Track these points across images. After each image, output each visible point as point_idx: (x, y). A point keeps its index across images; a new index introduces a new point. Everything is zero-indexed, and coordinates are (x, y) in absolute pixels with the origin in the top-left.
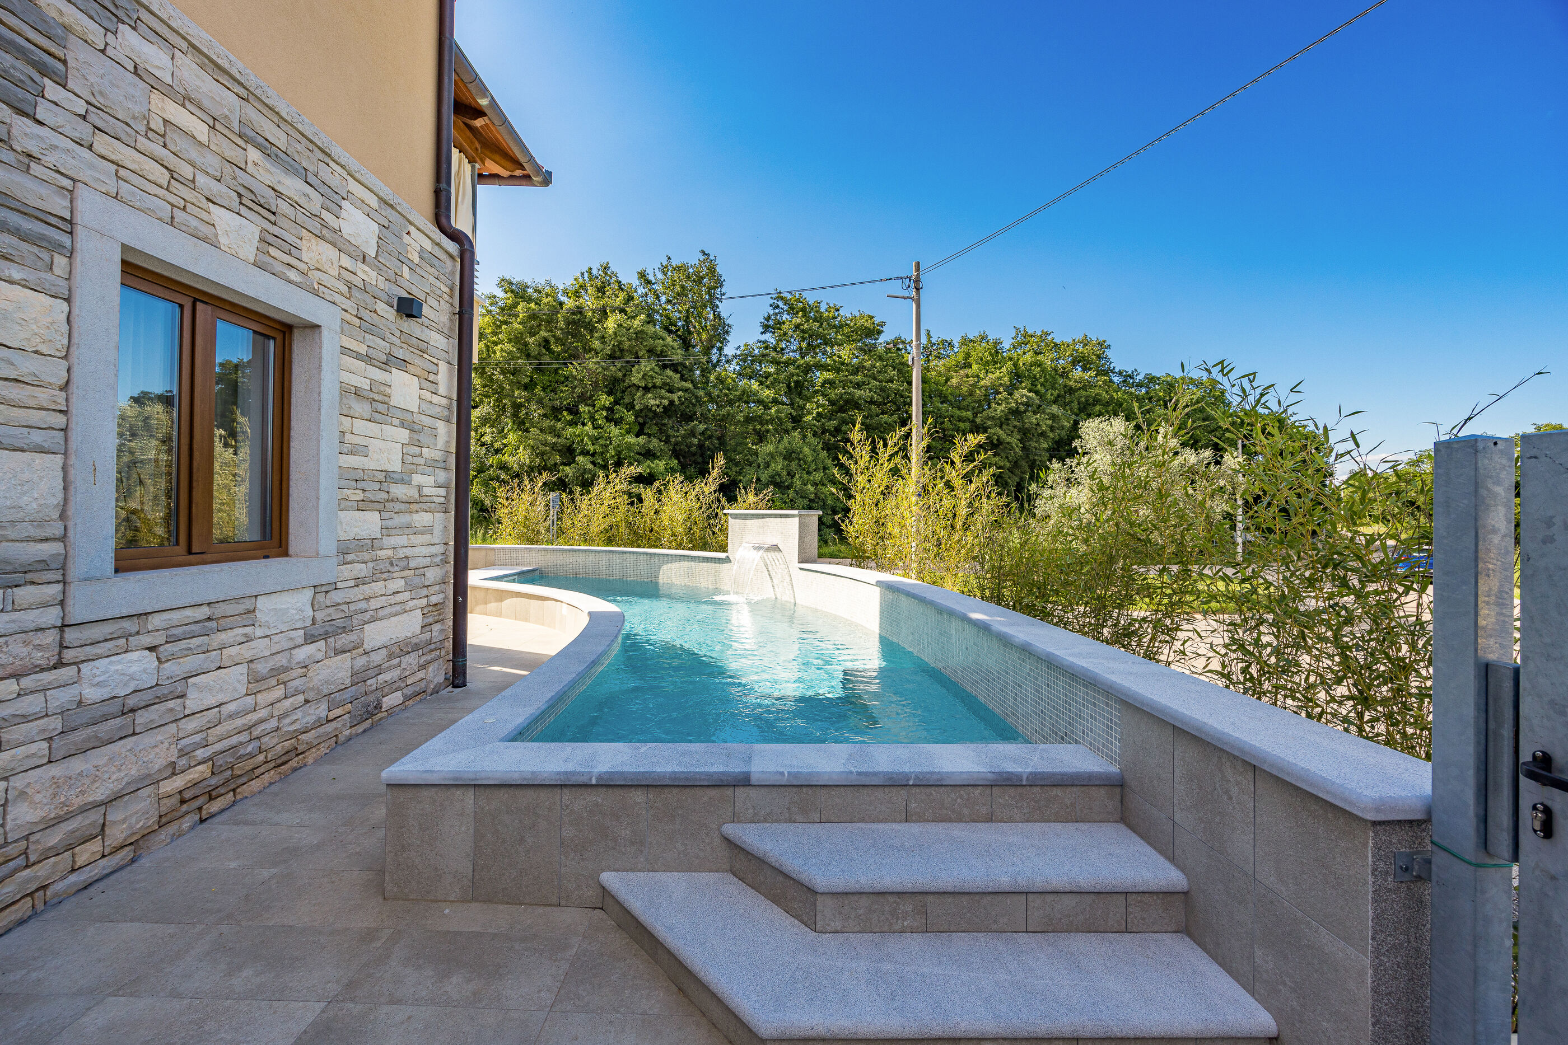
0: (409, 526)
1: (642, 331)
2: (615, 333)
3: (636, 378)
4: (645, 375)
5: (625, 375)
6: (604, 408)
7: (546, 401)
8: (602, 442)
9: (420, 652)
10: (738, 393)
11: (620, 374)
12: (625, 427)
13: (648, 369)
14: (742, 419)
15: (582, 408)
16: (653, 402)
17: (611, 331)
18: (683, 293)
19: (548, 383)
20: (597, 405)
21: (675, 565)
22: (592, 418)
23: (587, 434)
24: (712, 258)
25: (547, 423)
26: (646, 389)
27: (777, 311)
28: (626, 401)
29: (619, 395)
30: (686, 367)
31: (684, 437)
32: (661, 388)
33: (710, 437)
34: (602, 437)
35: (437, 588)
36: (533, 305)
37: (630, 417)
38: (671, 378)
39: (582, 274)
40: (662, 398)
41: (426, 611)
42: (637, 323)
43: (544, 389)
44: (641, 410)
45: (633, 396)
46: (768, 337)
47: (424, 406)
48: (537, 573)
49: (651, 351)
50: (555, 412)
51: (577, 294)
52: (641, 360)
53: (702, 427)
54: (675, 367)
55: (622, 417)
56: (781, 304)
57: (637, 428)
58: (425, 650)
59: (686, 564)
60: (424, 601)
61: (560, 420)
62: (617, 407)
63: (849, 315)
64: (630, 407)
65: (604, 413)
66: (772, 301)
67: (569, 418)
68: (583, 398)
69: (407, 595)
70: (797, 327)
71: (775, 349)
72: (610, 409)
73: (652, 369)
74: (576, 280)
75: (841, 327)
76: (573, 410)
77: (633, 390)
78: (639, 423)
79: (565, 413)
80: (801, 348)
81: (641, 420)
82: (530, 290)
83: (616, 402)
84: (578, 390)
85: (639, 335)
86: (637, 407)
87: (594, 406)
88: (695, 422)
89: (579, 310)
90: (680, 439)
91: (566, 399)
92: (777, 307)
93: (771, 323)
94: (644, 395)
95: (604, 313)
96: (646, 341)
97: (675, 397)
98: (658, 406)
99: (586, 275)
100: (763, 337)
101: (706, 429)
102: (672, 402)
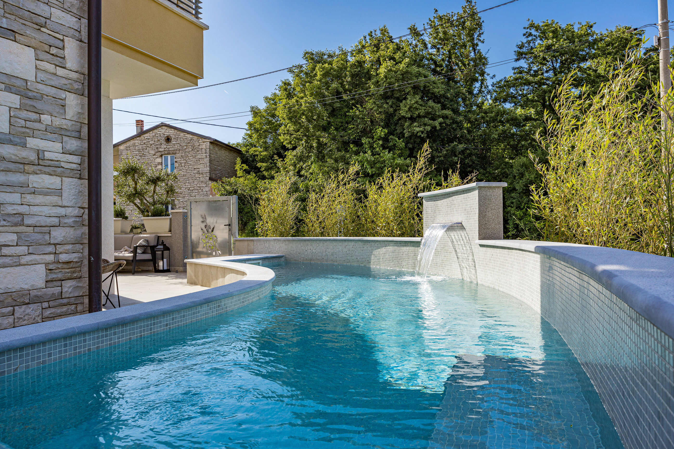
0: (24, 185)
1: (407, 72)
2: (386, 77)
3: (403, 111)
4: (411, 107)
5: (395, 110)
6: (380, 138)
7: (338, 137)
8: (378, 165)
9: (45, 305)
10: (493, 115)
11: (391, 110)
12: (398, 152)
13: (413, 102)
14: (496, 137)
15: (364, 140)
16: (418, 129)
17: (382, 76)
18: (446, 39)
19: (340, 124)
20: (375, 137)
21: (383, 250)
22: (372, 147)
23: (367, 160)
24: (473, 4)
25: (338, 154)
26: (412, 119)
27: (530, 38)
28: (398, 131)
29: (393, 127)
30: (448, 98)
31: (445, 156)
32: (424, 117)
33: (470, 155)
34: (379, 162)
35: (70, 247)
36: (326, 65)
37: (401, 143)
38: (432, 108)
39: (365, 37)
40: (425, 125)
41: (51, 267)
42: (402, 66)
43: (337, 129)
44: (410, 137)
45: (402, 126)
46: (523, 63)
47: (41, 76)
48: (283, 259)
49: (416, 88)
50: (345, 145)
51: (360, 52)
52: (408, 96)
53: (461, 147)
54: (436, 99)
55: (395, 145)
56: (533, 32)
57: (408, 152)
58: (51, 303)
59: (390, 248)
60: (51, 258)
61: (348, 151)
62: (391, 137)
63: (605, 32)
64: (401, 136)
65: (381, 142)
66: (525, 31)
67: (355, 149)
68: (365, 132)
69: (23, 249)
70: (548, 48)
71: (528, 73)
72: (385, 139)
73: (416, 102)
74: (360, 43)
75: (595, 42)
76: (358, 143)
77: (402, 121)
78: (410, 149)
79: (352, 146)
80: (554, 69)
81: (410, 146)
82: (326, 57)
83: (391, 133)
84: (360, 126)
85: (405, 75)
86: (406, 135)
87: (373, 138)
88: (455, 143)
89: (360, 63)
90: (442, 158)
91: (353, 135)
92: (530, 35)
93: (524, 50)
94: (411, 124)
95: (379, 63)
96: (411, 79)
97: (436, 123)
98: (422, 132)
99: (368, 38)
100: (518, 64)
101: (466, 149)
102: (434, 128)
